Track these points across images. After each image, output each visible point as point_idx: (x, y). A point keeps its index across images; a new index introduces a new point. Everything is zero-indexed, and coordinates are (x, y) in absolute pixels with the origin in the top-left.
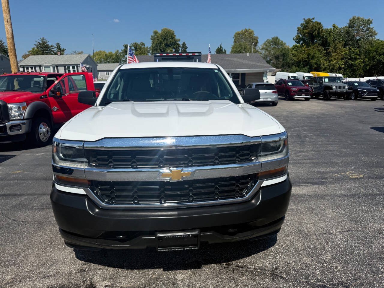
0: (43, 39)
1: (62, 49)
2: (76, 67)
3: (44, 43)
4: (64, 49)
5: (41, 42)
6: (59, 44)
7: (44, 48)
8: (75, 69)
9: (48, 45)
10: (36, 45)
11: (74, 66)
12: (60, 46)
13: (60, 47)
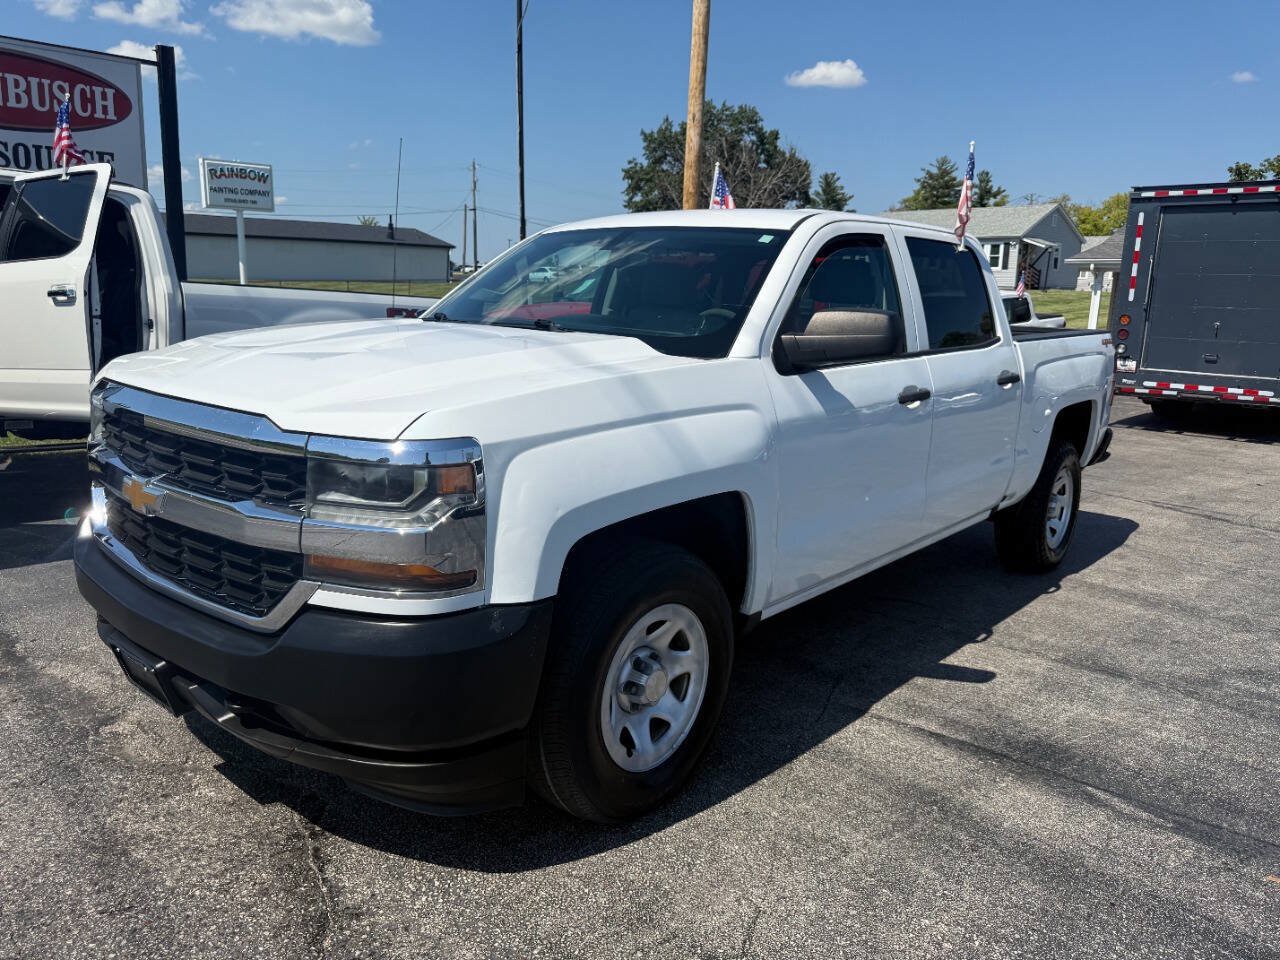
0: (944, 161)
1: (995, 189)
2: (1002, 247)
3: (945, 173)
4: (999, 188)
5: (935, 171)
6: (987, 174)
7: (941, 190)
8: (998, 253)
9: (954, 179)
10: (919, 181)
11: (997, 243)
12: (988, 181)
13: (990, 184)
